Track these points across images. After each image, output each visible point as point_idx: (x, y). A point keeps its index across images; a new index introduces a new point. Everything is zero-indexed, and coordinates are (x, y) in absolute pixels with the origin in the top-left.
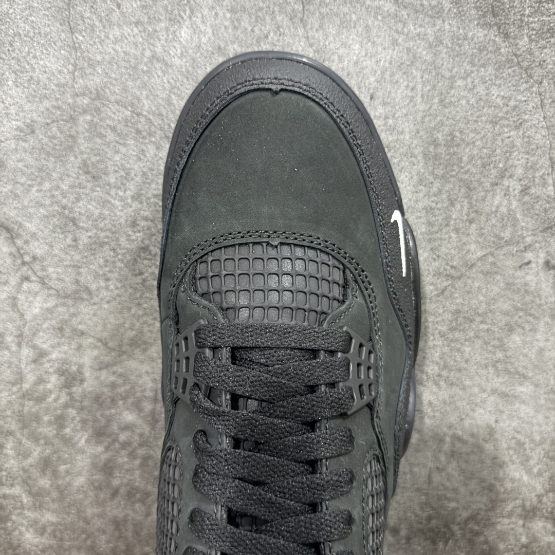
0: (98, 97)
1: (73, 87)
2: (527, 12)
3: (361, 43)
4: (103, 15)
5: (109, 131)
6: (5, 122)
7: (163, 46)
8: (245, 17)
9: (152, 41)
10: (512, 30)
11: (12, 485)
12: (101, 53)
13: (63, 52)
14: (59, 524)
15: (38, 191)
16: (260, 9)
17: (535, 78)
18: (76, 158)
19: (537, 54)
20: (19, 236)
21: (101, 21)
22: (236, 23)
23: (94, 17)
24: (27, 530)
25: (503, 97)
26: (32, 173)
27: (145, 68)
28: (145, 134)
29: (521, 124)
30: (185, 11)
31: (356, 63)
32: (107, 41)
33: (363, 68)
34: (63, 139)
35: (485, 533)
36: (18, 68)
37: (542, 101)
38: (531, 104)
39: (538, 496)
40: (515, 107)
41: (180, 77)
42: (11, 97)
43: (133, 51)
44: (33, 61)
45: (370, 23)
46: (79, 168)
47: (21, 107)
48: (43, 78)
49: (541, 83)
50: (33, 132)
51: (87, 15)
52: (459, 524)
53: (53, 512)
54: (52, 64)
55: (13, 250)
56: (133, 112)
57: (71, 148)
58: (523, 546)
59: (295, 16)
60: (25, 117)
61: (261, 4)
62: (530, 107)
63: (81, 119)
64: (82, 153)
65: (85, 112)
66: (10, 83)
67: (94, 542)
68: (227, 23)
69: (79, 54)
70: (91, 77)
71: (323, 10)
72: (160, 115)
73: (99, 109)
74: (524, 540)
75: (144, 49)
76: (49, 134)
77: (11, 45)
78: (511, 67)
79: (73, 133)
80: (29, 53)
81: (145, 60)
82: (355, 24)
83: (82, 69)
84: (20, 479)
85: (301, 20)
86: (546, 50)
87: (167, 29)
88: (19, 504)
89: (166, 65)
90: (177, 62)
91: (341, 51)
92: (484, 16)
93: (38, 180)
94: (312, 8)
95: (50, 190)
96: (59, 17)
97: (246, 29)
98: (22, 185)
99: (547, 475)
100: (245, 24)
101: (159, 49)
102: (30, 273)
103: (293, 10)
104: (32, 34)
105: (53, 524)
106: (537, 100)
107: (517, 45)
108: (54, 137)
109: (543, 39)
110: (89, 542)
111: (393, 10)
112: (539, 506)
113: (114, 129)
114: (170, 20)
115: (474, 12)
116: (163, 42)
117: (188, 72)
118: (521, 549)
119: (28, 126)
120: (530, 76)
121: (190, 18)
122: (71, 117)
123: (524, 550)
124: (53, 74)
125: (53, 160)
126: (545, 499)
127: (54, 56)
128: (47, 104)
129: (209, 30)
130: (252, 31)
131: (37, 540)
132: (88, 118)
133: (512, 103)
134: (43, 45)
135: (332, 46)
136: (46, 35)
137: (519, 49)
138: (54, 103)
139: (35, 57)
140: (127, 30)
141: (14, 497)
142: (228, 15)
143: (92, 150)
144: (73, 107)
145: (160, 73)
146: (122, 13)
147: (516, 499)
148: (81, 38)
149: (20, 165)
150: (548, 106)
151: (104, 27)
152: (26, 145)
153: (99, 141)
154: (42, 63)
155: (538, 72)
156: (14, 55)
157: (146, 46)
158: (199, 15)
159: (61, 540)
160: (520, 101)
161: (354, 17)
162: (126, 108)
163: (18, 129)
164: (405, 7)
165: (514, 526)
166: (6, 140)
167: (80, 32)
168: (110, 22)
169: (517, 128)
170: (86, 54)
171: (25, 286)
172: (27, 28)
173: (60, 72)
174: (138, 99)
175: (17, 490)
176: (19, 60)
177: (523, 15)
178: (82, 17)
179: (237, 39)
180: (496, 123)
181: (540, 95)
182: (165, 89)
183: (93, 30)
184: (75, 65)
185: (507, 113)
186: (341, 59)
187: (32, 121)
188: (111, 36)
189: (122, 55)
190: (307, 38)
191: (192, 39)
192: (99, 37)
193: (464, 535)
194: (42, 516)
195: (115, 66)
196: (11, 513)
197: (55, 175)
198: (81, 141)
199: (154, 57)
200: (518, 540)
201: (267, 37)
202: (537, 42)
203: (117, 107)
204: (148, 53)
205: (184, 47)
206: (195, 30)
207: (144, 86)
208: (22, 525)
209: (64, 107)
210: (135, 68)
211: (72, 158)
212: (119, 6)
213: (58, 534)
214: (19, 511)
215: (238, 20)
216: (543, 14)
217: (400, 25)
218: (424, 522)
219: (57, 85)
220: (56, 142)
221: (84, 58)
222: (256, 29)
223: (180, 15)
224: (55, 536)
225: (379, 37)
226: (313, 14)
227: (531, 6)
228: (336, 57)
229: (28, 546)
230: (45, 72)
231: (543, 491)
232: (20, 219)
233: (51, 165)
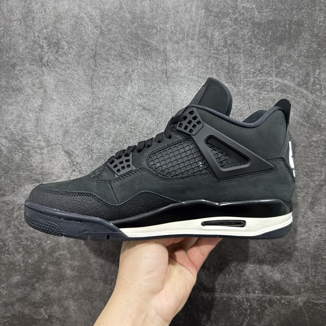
0: (101, 109)
1: (92, 106)
2: (242, 77)
3: (187, 90)
4: (103, 83)
5: (104, 120)
6: (69, 117)
7: (122, 93)
8: (149, 83)
9: (118, 91)
10: (237, 84)
11: (64, 250)
12: (102, 95)
13: (89, 95)
14: (80, 266)
15: (80, 140)
16: (153, 80)
17: (246, 99)
18: (93, 129)
19: (246, 91)
20: (72, 156)
21: (102, 85)
22: (146, 85)
23: (100, 83)
24: (68, 269)
25: (236, 106)
26: (78, 134)
27: (116, 100)
28: (116, 121)
29: (242, 114)
30: (129, 81)
31: (185, 97)
32: (104, 91)
33: (188, 98)
34: (89, 123)
35: (245, 271)
36: (74, 100)
37: (249, 106)
38: (246, 108)
39: (264, 255)
40: (240, 109)
41: (128, 102)
42: (72, 109)
43: (112, 94)
44: (79, 98)
45: (189, 84)
46: (94, 132)
47: (75, 112)
48: (83, 103)
49: (248, 100)
50: (79, 121)
51: (97, 83)
52: (234, 267)
53: (78, 261)
54: (86, 98)
55: (70, 160)
56: (112, 114)
57: (91, 126)
58: (260, 277)
59: (165, 82)
60: (76, 116)
61: (154, 79)
62: (245, 109)
63: (95, 116)
64: (95, 127)
65: (96, 114)
66: (71, 105)
67: (93, 274)
68: (143, 85)
69: (94, 95)
70: (98, 103)
71: (174, 80)
72: (121, 115)
73: (101, 113)
74: (260, 274)
75: (116, 94)
76: (84, 121)
77: (72, 92)
78: (238, 96)
79: (92, 121)
80: (78, 95)
81: (116, 97)
82: (184, 84)
83: (95, 100)
84: (66, 247)
85: (167, 83)
86: (249, 90)
87: (123, 87)
88: (66, 258)
89: (123, 98)
90: (127, 98)
91: (180, 93)
92: (227, 80)
93: (80, 136)
94: (170, 79)
95: (84, 140)
96: (88, 83)
97: (149, 87)
98: (74, 138)
99: (266, 246)
100: (149, 85)
101: (121, 94)
102: (75, 168)
103: (164, 80)
104: (79, 89)
105: (78, 266)
106: (248, 106)
107: (239, 88)
108: (86, 122)
109: (248, 86)
110: (91, 274)
111: (197, 79)
112: (265, 259)
113: (106, 120)
114: (124, 84)
115: (224, 78)
116: (122, 91)
117: (130, 101)
118: (259, 278)
119: (77, 119)
120: (245, 99)
121: (131, 83)
122: (92, 116)
123: (261, 278)
124: (86, 102)
125: (85, 130)
126: (267, 256)
127: (86, 96)
128: (83, 111)
129: (137, 87)
130: (151, 87)
131: (71, 273)
132: (97, 116)
133: (239, 108)
134: (83, 92)
135: (177, 92)
136: (84, 89)
137: (240, 90)
138: (86, 111)
139: (80, 96)
140: (110, 87)
141: (64, 255)
142: (143, 82)
143: (98, 126)
144: (93, 113)
145: (121, 101)
146: (109, 82)
147: (255, 256)
148: (95, 90)
149: (74, 131)
150: (251, 108)
151: (103, 86)
152: (76, 125)
153: (101, 123)
154: (82, 98)
155: (247, 97)
156: (73, 95)
157: (117, 93)
158: (134, 82)
159: (80, 273)
160: (242, 107)
161: (184, 82)
162: (110, 113)
163: (74, 119)
164: (201, 78)
165: (255, 268)
166: (70, 123)
167: (95, 88)
168: (105, 85)
169: (241, 116)
170: (97, 95)
171: (74, 173)
172: (78, 87)
173: (88, 101)
174: (114, 110)
175: (65, 252)
176: (75, 97)
177: (241, 79)
178: (96, 84)
179: (146, 90)
180: (234, 114)
181: (248, 104)
182: (123, 106)
183: (99, 88)
184: (93, 99)
185: (237, 111)
186: (180, 96)
187: (79, 117)
188: (105, 90)
189: (109, 95)
190: (169, 89)
191: (131, 90)
192: (101, 90)
193: (236, 272)
194: (74, 263)
195: (106, 99)
196: (62, 262)
197: (86, 135)
198: (95, 123)
199: (119, 96)
200: (258, 274)
201: (156, 89)
202: (246, 87)
203: (107, 112)
204: (117, 95)
205: (129, 93)
206: (132, 87)
207: (116, 105)
208: (66, 267)
209: (89, 112)
210: (113, 100)
211: (92, 129)
212: (108, 80)
213: (79, 270)
214: (65, 261)
215: (146, 84)
216: (247, 78)
217: (199, 84)
218: (220, 266)
219: (87, 105)
220: (86, 124)
221: (96, 97)
222: (152, 87)
223: (127, 83)
224: (78, 272)
225: (192, 88)
226: (171, 81)
227: (243, 76)
228: (178, 95)
229: (68, 276)
230: (83, 101)
231: (266, 253)
232: (73, 150)
233: (84, 132)
